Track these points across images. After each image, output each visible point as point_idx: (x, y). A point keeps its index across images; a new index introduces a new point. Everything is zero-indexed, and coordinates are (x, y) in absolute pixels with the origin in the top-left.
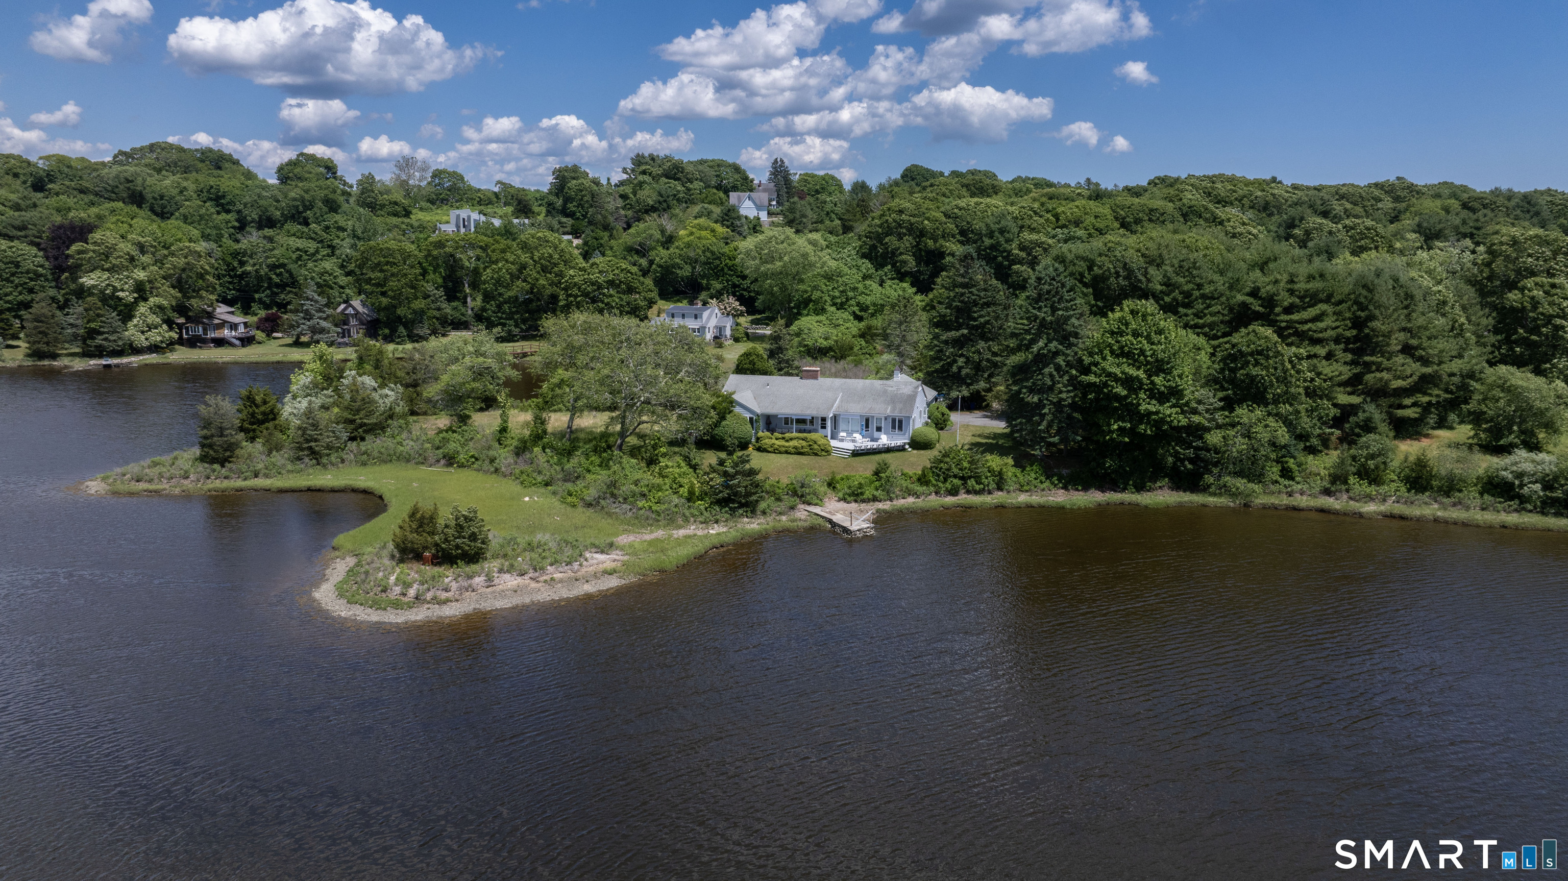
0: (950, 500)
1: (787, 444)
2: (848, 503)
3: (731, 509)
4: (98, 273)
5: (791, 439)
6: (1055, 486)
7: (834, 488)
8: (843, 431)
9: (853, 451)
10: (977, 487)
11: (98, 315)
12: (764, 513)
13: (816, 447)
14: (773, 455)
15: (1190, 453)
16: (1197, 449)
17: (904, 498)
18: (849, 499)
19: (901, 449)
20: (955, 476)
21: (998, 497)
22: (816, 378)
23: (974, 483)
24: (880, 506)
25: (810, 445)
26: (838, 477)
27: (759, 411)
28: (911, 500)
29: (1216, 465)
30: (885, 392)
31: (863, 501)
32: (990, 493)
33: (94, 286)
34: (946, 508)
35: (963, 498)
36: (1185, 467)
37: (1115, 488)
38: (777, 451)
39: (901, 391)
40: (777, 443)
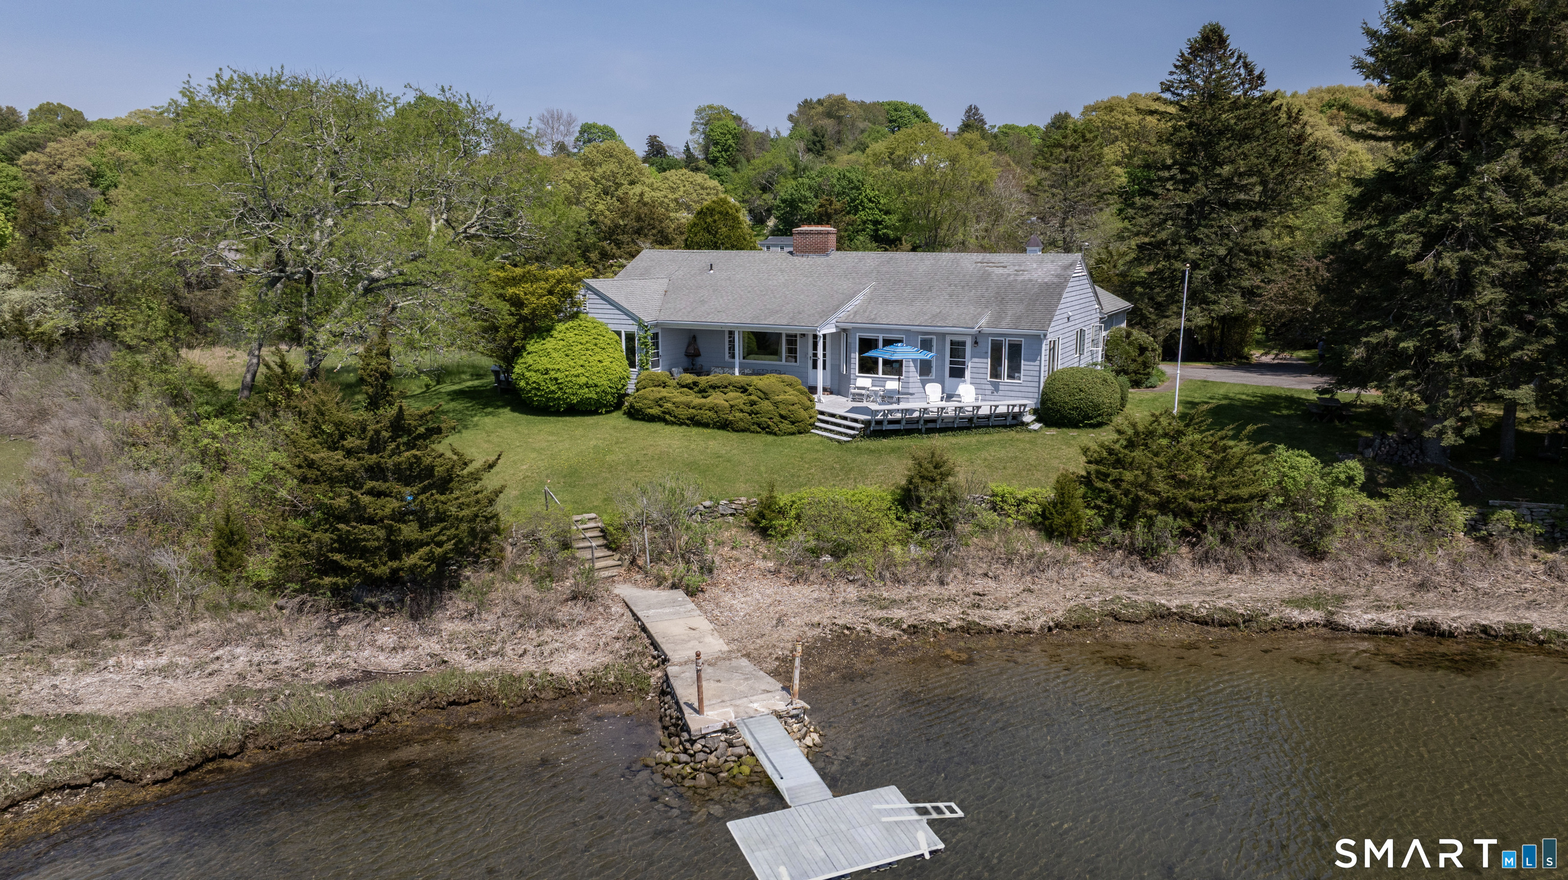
1: (697, 400)
5: (713, 389)
7: (767, 531)
9: (872, 423)
14: (658, 429)
19: (1012, 421)
22: (822, 250)
25: (753, 403)
27: (647, 319)
30: (985, 277)
39: (1026, 276)
40: (679, 396)
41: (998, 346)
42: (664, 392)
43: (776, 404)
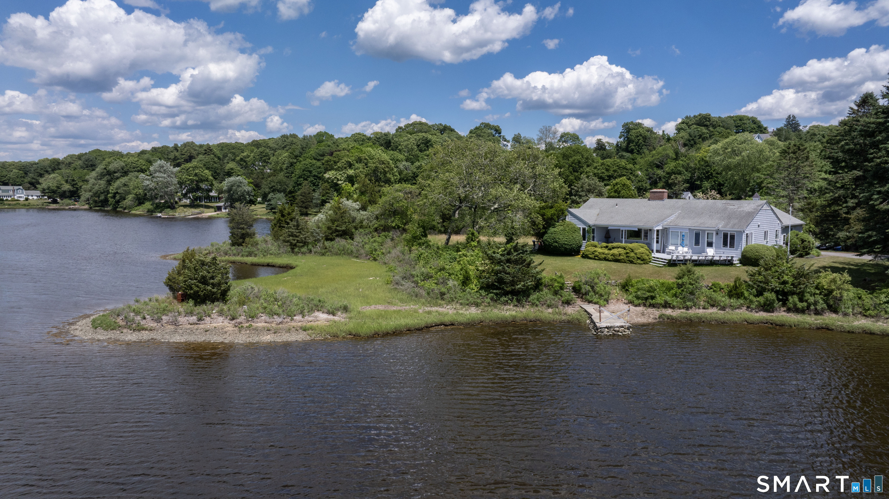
0: (762, 315)
1: (607, 252)
2: (635, 306)
3: (496, 294)
4: (333, 172)
5: (613, 248)
7: (627, 290)
8: (672, 245)
9: (670, 260)
10: (800, 305)
11: (327, 193)
12: (532, 304)
13: (632, 254)
17: (704, 308)
18: (636, 302)
19: (729, 263)
20: (772, 291)
22: (661, 199)
23: (797, 300)
24: (669, 312)
25: (627, 253)
26: (634, 281)
27: (591, 222)
28: (713, 311)
31: (652, 306)
32: (817, 313)
33: (329, 178)
34: (750, 323)
39: (742, 209)
40: (600, 250)
41: (725, 236)
43: (636, 254)
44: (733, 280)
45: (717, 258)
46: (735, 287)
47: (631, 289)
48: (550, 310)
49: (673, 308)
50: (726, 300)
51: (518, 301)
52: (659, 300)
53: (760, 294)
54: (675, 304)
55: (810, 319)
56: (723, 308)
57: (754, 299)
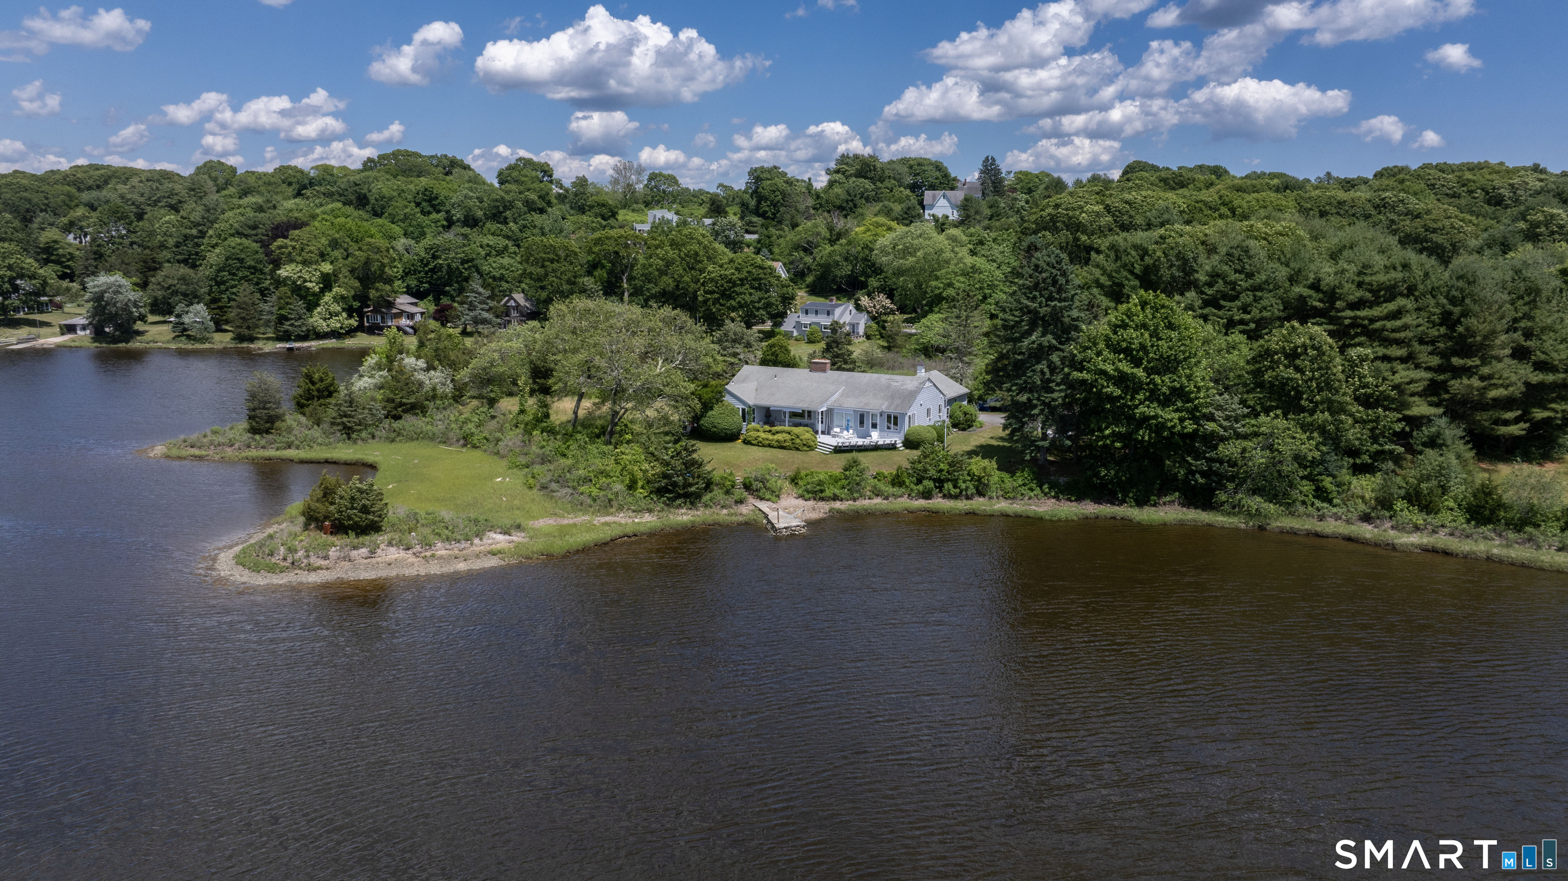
0: (921, 503)
1: (771, 437)
2: (806, 500)
3: (669, 499)
4: (293, 266)
5: (777, 432)
6: (1046, 494)
7: (797, 483)
8: (837, 426)
9: (836, 447)
10: (954, 491)
11: (287, 303)
12: (706, 506)
13: (798, 441)
14: (755, 448)
15: (1202, 464)
16: (1210, 460)
17: (869, 499)
18: (807, 496)
19: (892, 447)
20: (930, 478)
21: (979, 504)
22: (824, 371)
23: (951, 487)
24: (838, 505)
25: (793, 439)
26: (803, 473)
27: (751, 403)
28: (877, 501)
29: (1232, 479)
30: (889, 386)
31: (822, 499)
32: (968, 498)
33: (287, 278)
35: (939, 503)
36: (1196, 481)
37: (1113, 500)
38: (761, 444)
40: (763, 435)
41: (889, 417)
42: (759, 434)
43: (801, 439)
44: (896, 467)
45: (881, 443)
46: (897, 476)
47: (801, 483)
48: (725, 511)
49: (842, 500)
50: (891, 490)
51: (692, 503)
52: (828, 493)
53: (919, 482)
54: (843, 496)
55: (962, 505)
56: (886, 498)
57: (914, 487)
